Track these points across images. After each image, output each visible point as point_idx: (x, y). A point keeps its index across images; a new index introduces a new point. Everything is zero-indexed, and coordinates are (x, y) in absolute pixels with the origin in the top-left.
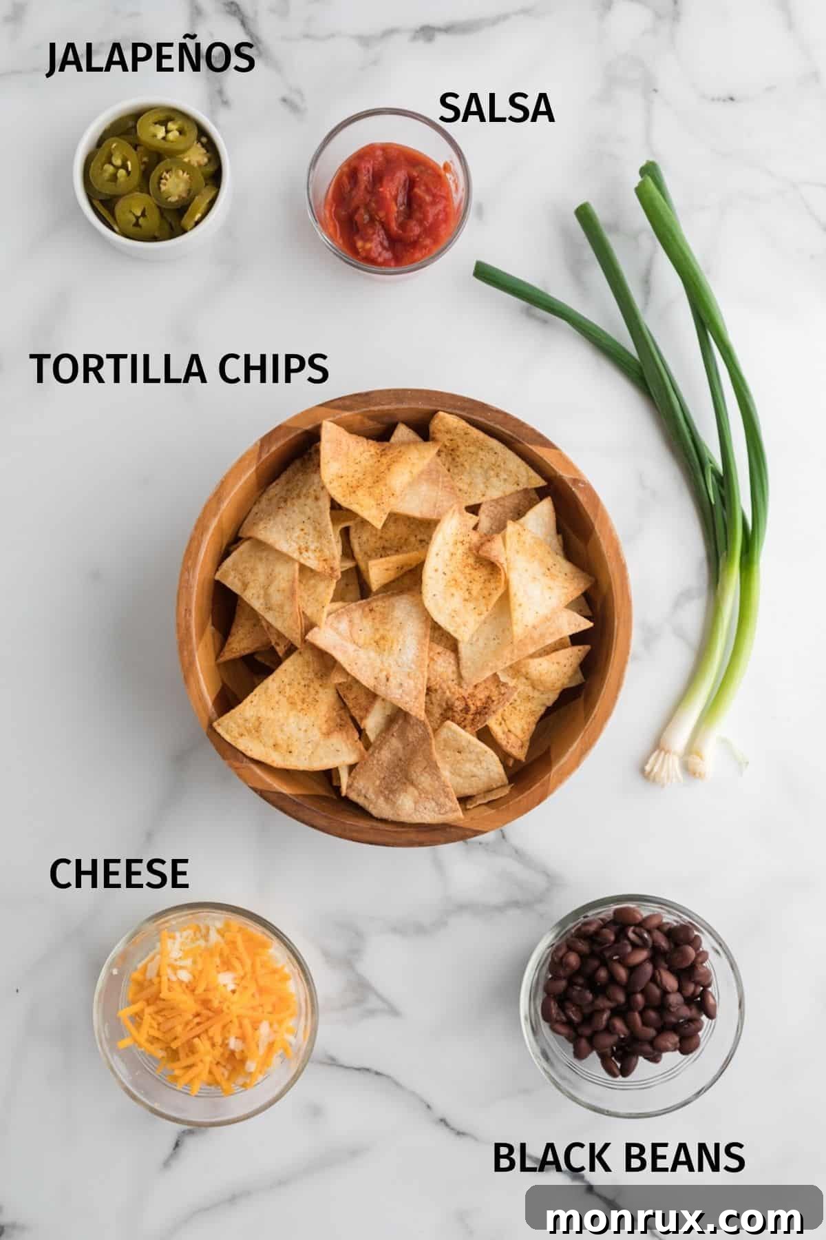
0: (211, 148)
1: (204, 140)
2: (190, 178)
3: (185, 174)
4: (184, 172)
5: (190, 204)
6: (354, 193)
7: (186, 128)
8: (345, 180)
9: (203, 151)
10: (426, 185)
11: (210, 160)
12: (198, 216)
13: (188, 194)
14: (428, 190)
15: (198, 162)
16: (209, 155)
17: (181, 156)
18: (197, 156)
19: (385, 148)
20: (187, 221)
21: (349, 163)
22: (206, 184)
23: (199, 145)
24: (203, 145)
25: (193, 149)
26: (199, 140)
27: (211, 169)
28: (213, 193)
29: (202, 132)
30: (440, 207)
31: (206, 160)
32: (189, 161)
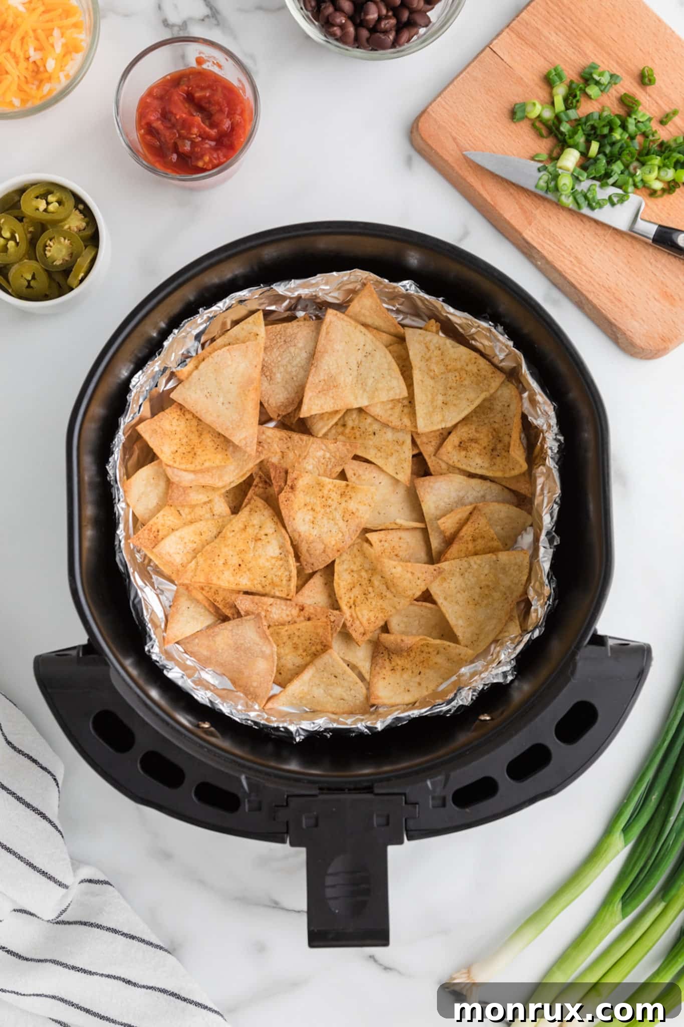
0: (87, 213)
1: (81, 207)
2: (71, 244)
3: (66, 241)
4: (65, 239)
5: (72, 267)
6: (163, 139)
7: (64, 200)
8: (148, 137)
9: (81, 216)
10: (198, 86)
11: (88, 224)
12: (82, 275)
13: (71, 257)
14: (203, 89)
15: (77, 227)
16: (87, 219)
17: (62, 224)
18: (76, 222)
19: (150, 93)
20: (72, 280)
21: (139, 126)
22: (86, 247)
23: (77, 212)
24: (81, 212)
25: (72, 216)
26: (76, 207)
27: (89, 232)
28: (93, 253)
29: (78, 200)
30: (220, 89)
31: (84, 224)
32: (70, 228)
